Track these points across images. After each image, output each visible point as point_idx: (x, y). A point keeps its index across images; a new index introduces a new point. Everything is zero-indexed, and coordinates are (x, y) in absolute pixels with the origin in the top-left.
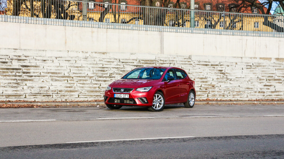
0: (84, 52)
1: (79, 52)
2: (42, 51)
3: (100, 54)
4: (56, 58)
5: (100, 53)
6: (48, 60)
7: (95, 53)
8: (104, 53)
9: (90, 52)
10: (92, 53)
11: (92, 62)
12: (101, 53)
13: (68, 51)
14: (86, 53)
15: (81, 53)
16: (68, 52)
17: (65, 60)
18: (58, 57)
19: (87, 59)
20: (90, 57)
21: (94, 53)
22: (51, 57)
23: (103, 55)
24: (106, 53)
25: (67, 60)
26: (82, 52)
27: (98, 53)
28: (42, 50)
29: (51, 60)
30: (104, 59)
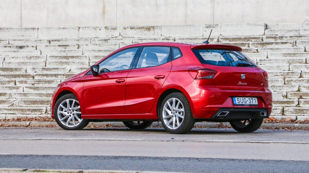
0: (109, 28)
1: (100, 29)
2: (31, 30)
3: (141, 30)
4: (50, 41)
5: (142, 28)
6: (27, 46)
7: (132, 28)
8: (148, 29)
9: (122, 28)
10: (125, 28)
11: (111, 46)
12: (144, 27)
13: (79, 28)
14: (114, 29)
15: (103, 29)
16: (79, 30)
17: (59, 46)
18: (53, 41)
19: (108, 41)
20: (120, 37)
21: (129, 29)
22: (40, 40)
23: (146, 32)
24: (153, 27)
25: (63, 46)
26: (106, 28)
27: (137, 28)
28: (31, 28)
29: (33, 47)
30: (142, 40)
